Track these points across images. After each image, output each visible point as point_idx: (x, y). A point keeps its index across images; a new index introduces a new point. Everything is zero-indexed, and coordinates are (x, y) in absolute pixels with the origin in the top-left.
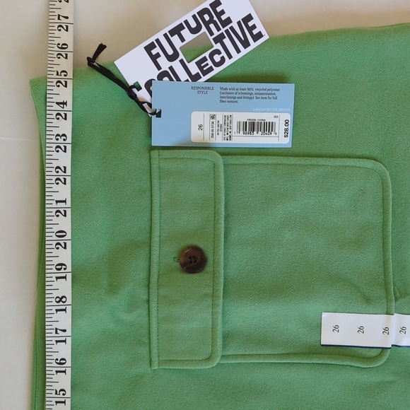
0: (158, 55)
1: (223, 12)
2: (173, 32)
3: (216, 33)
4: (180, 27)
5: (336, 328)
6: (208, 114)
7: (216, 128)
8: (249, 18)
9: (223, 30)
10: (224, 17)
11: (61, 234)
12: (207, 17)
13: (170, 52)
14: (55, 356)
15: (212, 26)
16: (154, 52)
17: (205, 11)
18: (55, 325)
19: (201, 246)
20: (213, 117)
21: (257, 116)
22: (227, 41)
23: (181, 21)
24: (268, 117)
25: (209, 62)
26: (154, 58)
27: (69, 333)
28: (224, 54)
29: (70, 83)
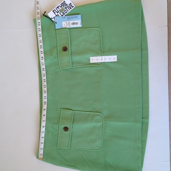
0: (55, 12)
1: (66, 3)
2: (57, 8)
3: (65, 7)
4: (58, 7)
5: (93, 60)
6: (65, 22)
7: (67, 24)
8: (71, 3)
9: (66, 6)
10: (66, 4)
11: (41, 46)
12: (63, 4)
13: (57, 11)
14: (42, 68)
15: (64, 6)
16: (54, 12)
17: (63, 3)
18: (42, 62)
19: (66, 46)
20: (66, 22)
21: (74, 22)
22: (67, 8)
23: (58, 5)
24: (77, 21)
25: (64, 12)
26: (54, 13)
27: (44, 63)
28: (67, 11)
29: (40, 19)
